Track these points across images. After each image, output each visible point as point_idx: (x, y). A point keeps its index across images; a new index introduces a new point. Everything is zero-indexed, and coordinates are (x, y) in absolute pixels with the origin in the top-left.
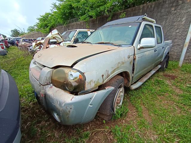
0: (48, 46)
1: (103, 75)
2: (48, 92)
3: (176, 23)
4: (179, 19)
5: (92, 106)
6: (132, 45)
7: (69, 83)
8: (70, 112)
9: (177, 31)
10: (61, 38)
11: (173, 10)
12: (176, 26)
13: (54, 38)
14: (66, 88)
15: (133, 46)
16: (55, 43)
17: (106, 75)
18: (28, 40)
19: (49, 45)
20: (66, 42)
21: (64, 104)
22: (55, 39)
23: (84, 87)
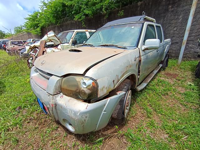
0: (44, 50)
1: (114, 81)
2: (59, 102)
3: (173, 21)
4: (176, 17)
5: (105, 113)
6: (137, 46)
7: (83, 91)
8: (85, 120)
9: (175, 29)
10: (58, 40)
11: (170, 8)
12: (174, 24)
13: (50, 41)
14: (78, 96)
15: (137, 48)
16: (52, 46)
17: (117, 80)
18: (17, 43)
19: (46, 49)
20: (64, 44)
21: (79, 113)
22: (52, 42)
23: (97, 94)
